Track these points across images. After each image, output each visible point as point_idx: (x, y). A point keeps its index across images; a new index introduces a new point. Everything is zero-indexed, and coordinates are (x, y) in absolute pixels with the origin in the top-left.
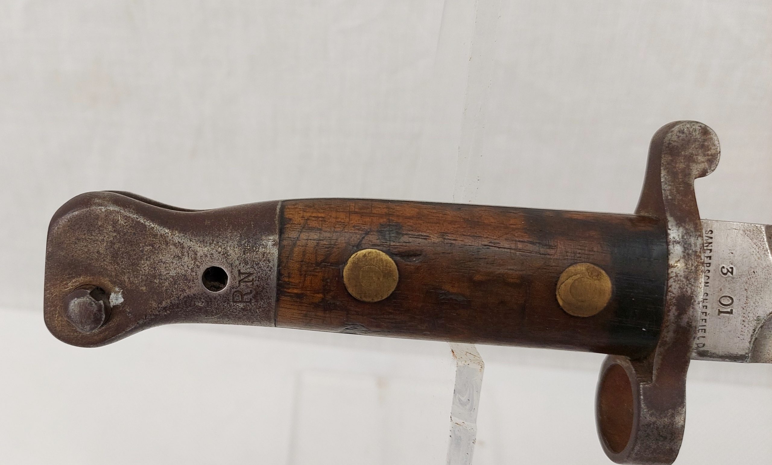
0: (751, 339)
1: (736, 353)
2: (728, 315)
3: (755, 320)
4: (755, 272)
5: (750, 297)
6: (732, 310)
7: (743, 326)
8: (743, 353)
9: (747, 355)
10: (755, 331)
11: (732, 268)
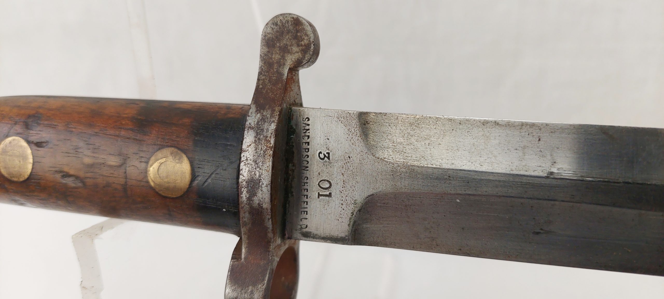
0: (350, 222)
1: (337, 235)
2: (327, 198)
3: (353, 204)
4: (350, 157)
5: (347, 181)
6: (330, 194)
7: (342, 209)
8: (343, 235)
9: (347, 238)
10: (353, 214)
11: (328, 153)
